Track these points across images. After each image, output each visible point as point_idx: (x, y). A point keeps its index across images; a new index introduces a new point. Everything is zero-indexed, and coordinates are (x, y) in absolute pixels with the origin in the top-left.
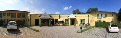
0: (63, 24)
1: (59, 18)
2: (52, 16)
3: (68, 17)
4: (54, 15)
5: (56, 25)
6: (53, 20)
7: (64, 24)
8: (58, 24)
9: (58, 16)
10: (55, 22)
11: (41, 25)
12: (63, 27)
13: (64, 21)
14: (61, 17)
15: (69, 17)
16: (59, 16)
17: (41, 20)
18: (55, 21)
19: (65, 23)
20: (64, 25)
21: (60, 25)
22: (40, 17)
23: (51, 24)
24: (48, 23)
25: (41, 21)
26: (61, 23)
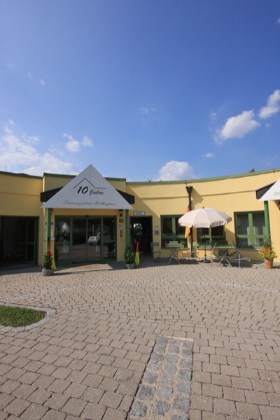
0: (221, 253)
1: (190, 208)
2: (138, 192)
3: (260, 193)
4: (150, 183)
5: (165, 254)
6: (146, 221)
7: (231, 247)
8: (185, 253)
9: (182, 190)
10: (157, 239)
11: (59, 263)
12: (218, 269)
13: (230, 227)
14: (200, 199)
15: (267, 196)
16: (190, 190)
17: (60, 220)
18: (157, 225)
19: (240, 243)
20: (225, 259)
21: (201, 254)
22: (46, 196)
23: (132, 248)
24: (112, 246)
25: (58, 228)
26: (203, 242)
